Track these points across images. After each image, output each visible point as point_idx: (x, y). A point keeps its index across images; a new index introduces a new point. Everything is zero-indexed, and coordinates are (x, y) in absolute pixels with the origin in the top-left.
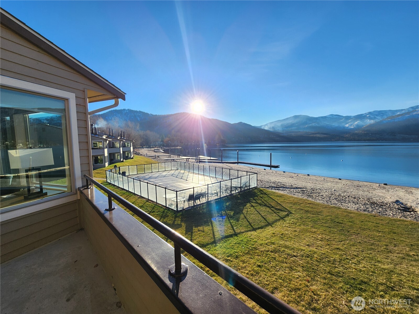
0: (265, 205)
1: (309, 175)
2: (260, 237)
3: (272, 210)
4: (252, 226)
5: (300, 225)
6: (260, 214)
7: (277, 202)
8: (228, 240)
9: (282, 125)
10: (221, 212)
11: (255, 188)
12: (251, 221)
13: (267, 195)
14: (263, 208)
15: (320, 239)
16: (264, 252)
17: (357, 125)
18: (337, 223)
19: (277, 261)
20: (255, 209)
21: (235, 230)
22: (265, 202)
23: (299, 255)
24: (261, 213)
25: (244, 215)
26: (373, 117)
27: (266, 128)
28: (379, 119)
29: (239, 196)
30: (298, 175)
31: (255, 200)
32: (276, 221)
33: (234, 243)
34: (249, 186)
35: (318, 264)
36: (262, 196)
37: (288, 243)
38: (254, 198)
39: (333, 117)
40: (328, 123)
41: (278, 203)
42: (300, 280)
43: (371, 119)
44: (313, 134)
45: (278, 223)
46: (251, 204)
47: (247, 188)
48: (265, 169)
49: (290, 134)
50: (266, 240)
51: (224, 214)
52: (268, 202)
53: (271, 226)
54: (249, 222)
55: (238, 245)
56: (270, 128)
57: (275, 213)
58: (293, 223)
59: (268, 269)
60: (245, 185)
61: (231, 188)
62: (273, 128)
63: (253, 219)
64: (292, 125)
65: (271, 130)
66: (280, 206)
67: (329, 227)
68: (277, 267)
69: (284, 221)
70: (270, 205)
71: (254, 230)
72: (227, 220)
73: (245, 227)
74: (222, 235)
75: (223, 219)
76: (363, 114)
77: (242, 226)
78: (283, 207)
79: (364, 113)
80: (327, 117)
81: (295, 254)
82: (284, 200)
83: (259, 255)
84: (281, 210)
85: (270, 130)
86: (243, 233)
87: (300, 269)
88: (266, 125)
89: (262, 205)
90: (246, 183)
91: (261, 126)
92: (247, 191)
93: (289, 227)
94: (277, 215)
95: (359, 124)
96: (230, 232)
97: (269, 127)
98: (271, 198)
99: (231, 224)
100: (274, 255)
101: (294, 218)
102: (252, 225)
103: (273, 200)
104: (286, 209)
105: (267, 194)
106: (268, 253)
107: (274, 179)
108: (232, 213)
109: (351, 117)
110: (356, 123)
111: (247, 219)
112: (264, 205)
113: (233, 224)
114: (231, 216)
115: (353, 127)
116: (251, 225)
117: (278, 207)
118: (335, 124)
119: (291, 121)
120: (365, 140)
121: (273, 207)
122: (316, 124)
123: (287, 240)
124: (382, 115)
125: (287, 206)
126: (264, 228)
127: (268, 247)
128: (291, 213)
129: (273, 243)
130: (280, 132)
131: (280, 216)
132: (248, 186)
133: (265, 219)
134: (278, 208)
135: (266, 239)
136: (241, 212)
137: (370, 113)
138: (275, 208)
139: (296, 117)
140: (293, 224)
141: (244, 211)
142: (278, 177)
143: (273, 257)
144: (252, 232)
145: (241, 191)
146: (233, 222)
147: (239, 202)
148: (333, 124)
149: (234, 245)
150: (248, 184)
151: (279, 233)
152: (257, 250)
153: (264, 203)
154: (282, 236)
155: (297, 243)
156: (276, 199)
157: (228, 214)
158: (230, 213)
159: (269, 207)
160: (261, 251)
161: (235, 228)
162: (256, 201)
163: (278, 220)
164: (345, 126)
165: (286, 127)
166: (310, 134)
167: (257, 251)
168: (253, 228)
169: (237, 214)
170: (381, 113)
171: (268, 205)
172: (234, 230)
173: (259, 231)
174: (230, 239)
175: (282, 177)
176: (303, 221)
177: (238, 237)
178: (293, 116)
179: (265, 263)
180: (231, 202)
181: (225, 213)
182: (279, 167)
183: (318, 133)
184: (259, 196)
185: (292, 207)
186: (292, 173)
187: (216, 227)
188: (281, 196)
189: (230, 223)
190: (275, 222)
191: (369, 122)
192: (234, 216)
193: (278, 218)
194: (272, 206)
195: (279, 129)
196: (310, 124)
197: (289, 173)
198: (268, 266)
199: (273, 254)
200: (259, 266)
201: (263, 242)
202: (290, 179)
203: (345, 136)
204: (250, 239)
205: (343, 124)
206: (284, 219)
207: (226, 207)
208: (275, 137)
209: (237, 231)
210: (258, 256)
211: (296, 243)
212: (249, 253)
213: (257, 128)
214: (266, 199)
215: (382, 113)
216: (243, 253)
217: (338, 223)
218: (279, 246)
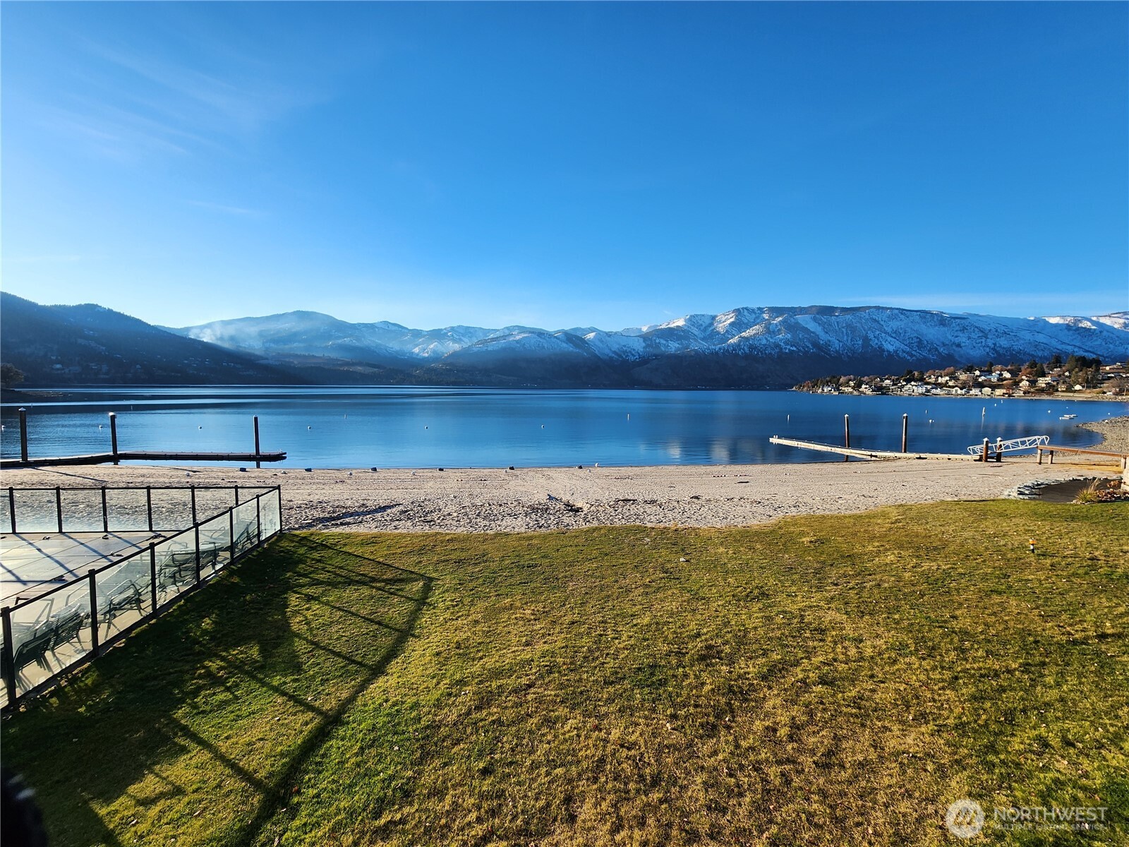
0: (350, 582)
1: (375, 469)
2: (415, 686)
3: (379, 589)
4: (360, 664)
5: (472, 604)
6: (353, 614)
7: (373, 560)
8: (323, 756)
9: (261, 335)
10: (204, 667)
11: (280, 535)
12: (344, 650)
13: (330, 548)
14: (350, 594)
15: (532, 617)
16: (462, 723)
17: (434, 352)
18: (528, 567)
19: (508, 726)
20: (327, 603)
21: (317, 704)
22: (344, 573)
23: (534, 677)
24: (353, 610)
25: (305, 639)
26: (458, 337)
27: (207, 338)
28: (466, 343)
29: (236, 580)
30: (351, 474)
31: (305, 576)
32: (414, 616)
33: (356, 749)
34: (259, 535)
35: (577, 677)
36: (316, 555)
37: (490, 662)
38: (298, 569)
39: (388, 327)
40: (379, 342)
41: (379, 563)
42: (587, 737)
43: (455, 341)
44: (347, 364)
45: (424, 620)
46: (299, 593)
47: (251, 543)
48: (243, 470)
49: (287, 360)
50: (438, 683)
51: (221, 668)
52: (350, 568)
53: (413, 636)
54: (338, 655)
55: (373, 751)
56: (221, 339)
57: (391, 594)
58: (455, 603)
59: (511, 763)
60: (246, 534)
61: (198, 559)
62: (232, 338)
63: (344, 639)
64: (292, 337)
65: (226, 345)
66: (391, 568)
67: (524, 583)
68: (525, 742)
69: (432, 607)
70: (362, 575)
71: (378, 670)
72: (254, 685)
73: (341, 676)
74: (282, 755)
75: (228, 689)
76: (441, 330)
77: (327, 680)
78: (400, 572)
79: (443, 328)
80: (376, 327)
81: (524, 681)
82: (387, 550)
83: (457, 740)
84: (401, 581)
85: (219, 343)
86: (352, 699)
87: (562, 711)
88: (209, 326)
89: (340, 583)
90: (247, 528)
91: (188, 329)
92: (255, 554)
93: (457, 619)
94: (402, 596)
95: (436, 349)
96: (307, 724)
97: (219, 335)
98: (350, 554)
99: (284, 694)
100: (490, 714)
101: (447, 591)
102: (360, 660)
103: (359, 559)
104: (412, 572)
105: (328, 544)
106: (474, 716)
107: (297, 496)
108: (255, 652)
109: (423, 333)
110: (432, 346)
111: (324, 648)
112: (345, 583)
113: (290, 687)
114: (258, 661)
115: (426, 355)
116: (354, 662)
117: (388, 575)
118: (394, 346)
119: (287, 326)
120: (448, 384)
121: (374, 580)
122: (354, 341)
123: (480, 654)
124: (470, 335)
125: (408, 563)
126: (399, 650)
127: (460, 699)
128: (431, 579)
129: (462, 683)
130: (257, 353)
131: (411, 599)
132: (254, 537)
133: (379, 623)
134: (391, 576)
135: (435, 681)
136: (283, 633)
137: (452, 329)
138: (383, 581)
139: (302, 315)
140: (457, 605)
141: (296, 624)
142: (302, 487)
143: (494, 722)
144: (381, 682)
145: (233, 561)
146: (285, 683)
147: (252, 602)
148: (391, 345)
149: (359, 759)
150: (253, 529)
151: (448, 646)
152: (440, 727)
153: (338, 575)
154: (463, 651)
155: (505, 651)
156: (366, 551)
157: (241, 662)
158: (246, 653)
159: (364, 583)
160: (454, 724)
161: (309, 699)
162: (311, 576)
163: (416, 611)
164: (413, 350)
165: (277, 341)
166: (341, 365)
167: (444, 731)
168: (370, 668)
169: (277, 646)
170: (468, 332)
171: (357, 578)
172: (310, 708)
173: (394, 666)
174: (328, 749)
175: (314, 487)
176: (471, 590)
177: (348, 723)
178: (292, 311)
179: (492, 752)
180: (216, 611)
181: (222, 664)
182: (285, 458)
183: (360, 364)
184: (308, 560)
185: (420, 562)
186: (333, 471)
187: (227, 738)
188: (373, 541)
189: (276, 689)
190: (414, 620)
191: (452, 347)
192: (269, 661)
193: (410, 606)
194: (370, 577)
195: (253, 344)
196: (339, 338)
197: (322, 471)
198: (502, 753)
199: (485, 712)
200: (486, 772)
201: (436, 694)
202: (339, 485)
203: (414, 373)
204: (396, 708)
205: (409, 346)
206: (428, 601)
207: (213, 639)
208: (239, 366)
209: (330, 704)
210: (456, 744)
211: (502, 652)
212: (428, 754)
213: (167, 333)
214: (338, 561)
215: (470, 333)
216: (412, 764)
217: (530, 567)
218: (481, 682)
